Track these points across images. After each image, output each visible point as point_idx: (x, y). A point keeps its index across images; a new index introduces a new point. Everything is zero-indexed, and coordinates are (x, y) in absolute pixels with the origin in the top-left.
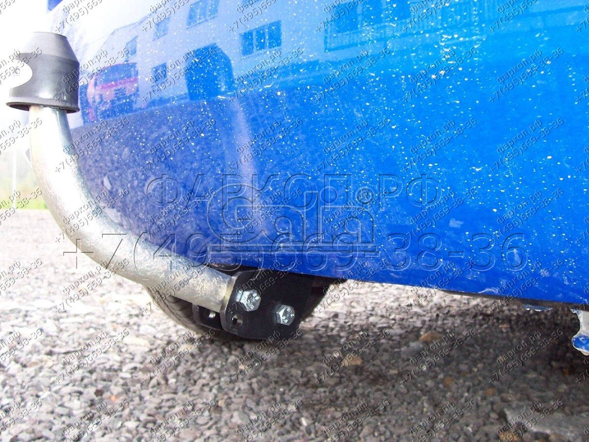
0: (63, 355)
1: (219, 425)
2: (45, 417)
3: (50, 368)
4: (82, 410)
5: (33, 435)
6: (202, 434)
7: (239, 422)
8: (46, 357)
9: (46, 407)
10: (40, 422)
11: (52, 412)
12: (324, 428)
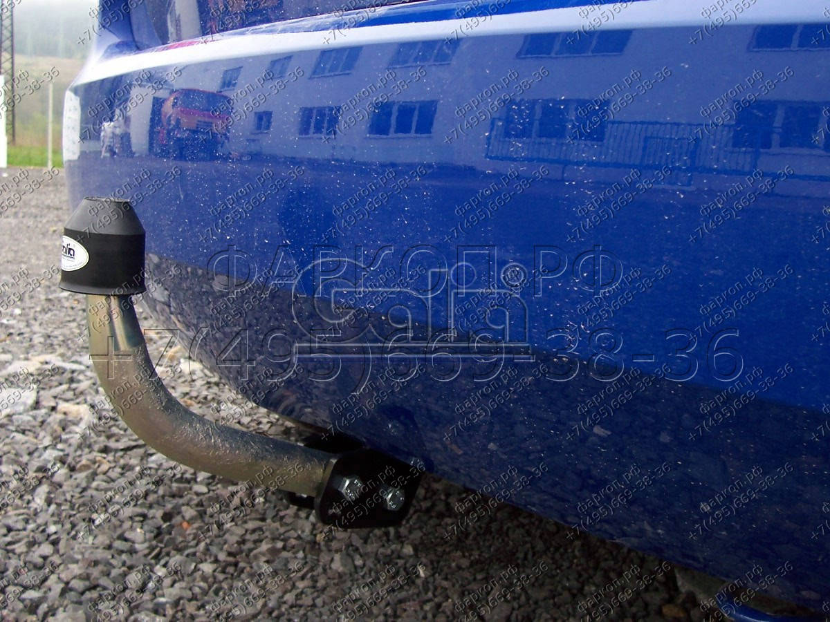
0: (121, 453)
1: (315, 573)
2: (101, 554)
3: (105, 473)
4: (146, 545)
5: (87, 583)
6: (294, 586)
7: (341, 569)
8: (99, 456)
9: (103, 539)
10: (96, 563)
11: (109, 547)
12: (445, 583)
